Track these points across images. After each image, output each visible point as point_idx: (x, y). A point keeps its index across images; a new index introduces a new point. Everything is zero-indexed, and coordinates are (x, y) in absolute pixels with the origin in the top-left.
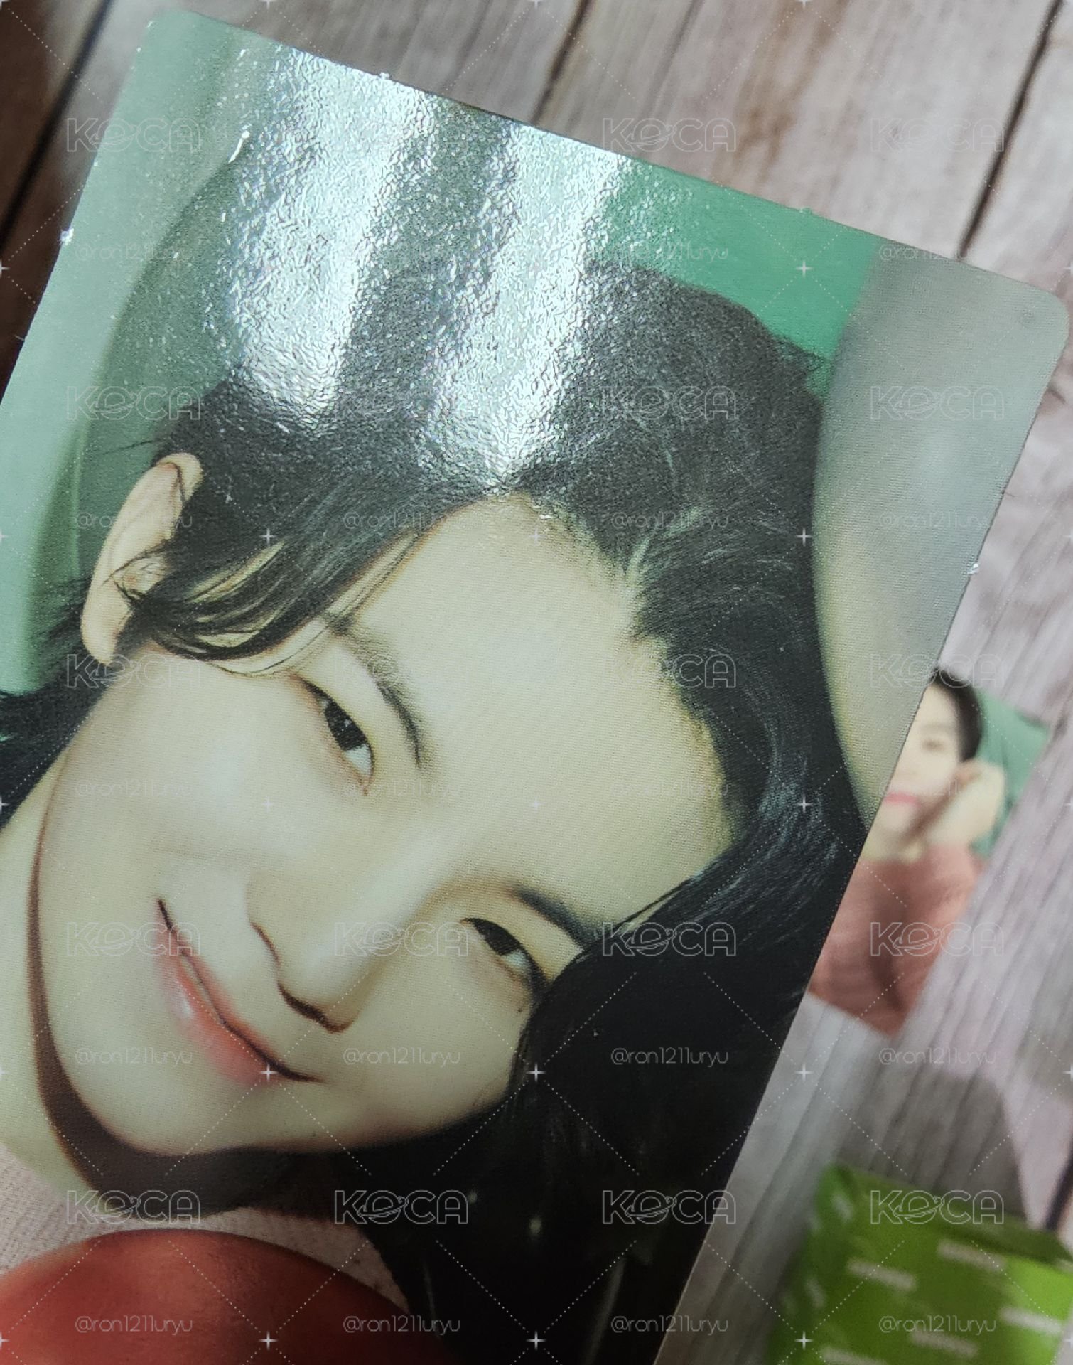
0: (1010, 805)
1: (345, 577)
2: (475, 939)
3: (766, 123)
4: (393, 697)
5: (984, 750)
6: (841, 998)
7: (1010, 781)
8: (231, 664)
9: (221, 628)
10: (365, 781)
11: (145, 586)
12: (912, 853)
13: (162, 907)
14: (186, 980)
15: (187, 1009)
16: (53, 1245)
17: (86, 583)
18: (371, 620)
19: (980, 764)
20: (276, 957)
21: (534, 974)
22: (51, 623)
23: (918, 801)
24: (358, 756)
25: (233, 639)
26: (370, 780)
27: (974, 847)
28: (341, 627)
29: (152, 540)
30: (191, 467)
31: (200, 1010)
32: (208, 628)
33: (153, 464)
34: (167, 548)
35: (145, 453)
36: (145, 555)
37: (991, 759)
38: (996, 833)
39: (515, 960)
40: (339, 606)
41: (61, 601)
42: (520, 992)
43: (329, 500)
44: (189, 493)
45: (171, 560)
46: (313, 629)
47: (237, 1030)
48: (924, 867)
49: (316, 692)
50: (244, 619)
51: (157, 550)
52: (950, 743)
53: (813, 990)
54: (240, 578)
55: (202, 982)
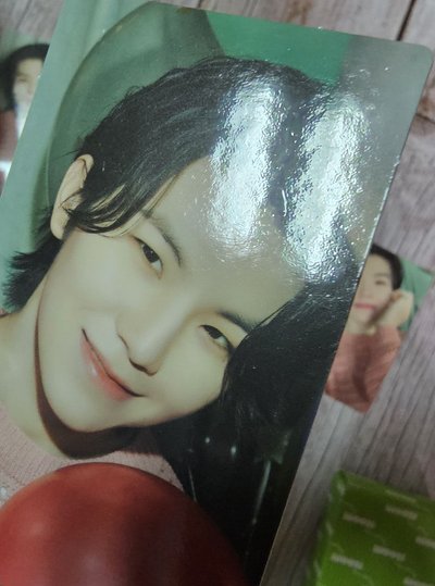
0: (416, 308)
1: (149, 195)
2: (205, 334)
3: (300, 7)
4: (168, 239)
5: (403, 285)
6: (341, 396)
7: (416, 298)
8: (107, 234)
9: (103, 220)
10: (159, 275)
11: (74, 208)
12: (372, 331)
13: (84, 332)
14: (94, 360)
15: (94, 371)
16: (43, 474)
17: (52, 208)
18: (159, 211)
19: (402, 291)
20: (127, 347)
21: (229, 346)
22: (39, 225)
23: (373, 307)
24: (156, 265)
25: (108, 224)
26: (161, 273)
27: (399, 328)
28: (148, 215)
29: (76, 189)
30: (89, 159)
31: (99, 371)
32: (98, 221)
33: (75, 159)
34: (81, 192)
35: (72, 156)
36: (73, 195)
37: (407, 289)
38: (410, 321)
39: (221, 340)
40: (146, 207)
41: (43, 216)
42: (223, 354)
43: (141, 166)
44: (89, 169)
45: (82, 196)
46: (137, 217)
47: (113, 378)
48: (377, 337)
49: (140, 241)
50: (111, 216)
51: (78, 193)
52: (388, 281)
53: (328, 392)
54: (108, 201)
55: (100, 360)
